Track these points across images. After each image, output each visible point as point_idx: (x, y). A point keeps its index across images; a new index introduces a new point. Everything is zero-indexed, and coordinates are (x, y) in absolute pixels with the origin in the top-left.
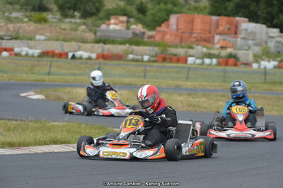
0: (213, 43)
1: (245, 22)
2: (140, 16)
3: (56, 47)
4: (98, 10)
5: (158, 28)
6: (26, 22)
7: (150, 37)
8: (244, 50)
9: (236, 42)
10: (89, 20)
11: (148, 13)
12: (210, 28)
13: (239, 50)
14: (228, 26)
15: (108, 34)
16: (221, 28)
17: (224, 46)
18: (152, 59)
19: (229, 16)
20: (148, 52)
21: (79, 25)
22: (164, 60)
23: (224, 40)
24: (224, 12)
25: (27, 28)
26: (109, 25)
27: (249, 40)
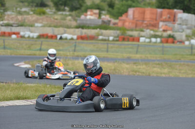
0: (158, 28)
1: (180, 13)
2: (110, 9)
3: (49, 31)
4: (81, 6)
5: (120, 18)
6: (31, 15)
7: (115, 24)
8: (179, 32)
9: (174, 27)
10: (74, 13)
11: (115, 8)
12: (156, 17)
13: (176, 32)
14: (168, 16)
15: (84, 22)
16: (164, 17)
17: (165, 29)
18: (115, 39)
19: (169, 8)
20: (113, 34)
21: (66, 16)
22: (124, 39)
23: (166, 25)
24: (166, 6)
25: (30, 18)
26: (86, 16)
27: (183, 25)
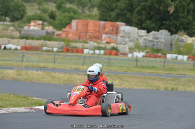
0: (101, 40)
1: (123, 25)
2: (52, 20)
4: (22, 16)
5: (63, 29)
7: (58, 35)
8: (122, 44)
9: (117, 39)
10: (16, 23)
11: (56, 19)
12: (99, 29)
13: (119, 44)
14: (111, 28)
15: (29, 33)
16: (107, 30)
17: (109, 41)
18: (59, 50)
19: (112, 21)
20: (57, 45)
21: (9, 26)
22: (68, 51)
23: (109, 37)
24: (109, 18)
26: (30, 26)
27: (126, 38)
